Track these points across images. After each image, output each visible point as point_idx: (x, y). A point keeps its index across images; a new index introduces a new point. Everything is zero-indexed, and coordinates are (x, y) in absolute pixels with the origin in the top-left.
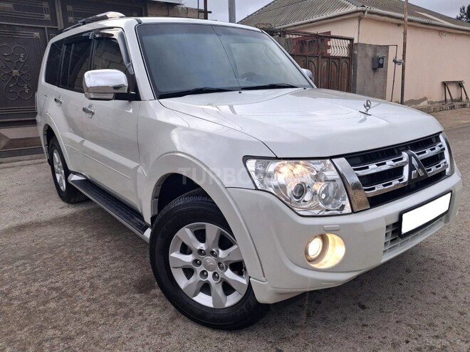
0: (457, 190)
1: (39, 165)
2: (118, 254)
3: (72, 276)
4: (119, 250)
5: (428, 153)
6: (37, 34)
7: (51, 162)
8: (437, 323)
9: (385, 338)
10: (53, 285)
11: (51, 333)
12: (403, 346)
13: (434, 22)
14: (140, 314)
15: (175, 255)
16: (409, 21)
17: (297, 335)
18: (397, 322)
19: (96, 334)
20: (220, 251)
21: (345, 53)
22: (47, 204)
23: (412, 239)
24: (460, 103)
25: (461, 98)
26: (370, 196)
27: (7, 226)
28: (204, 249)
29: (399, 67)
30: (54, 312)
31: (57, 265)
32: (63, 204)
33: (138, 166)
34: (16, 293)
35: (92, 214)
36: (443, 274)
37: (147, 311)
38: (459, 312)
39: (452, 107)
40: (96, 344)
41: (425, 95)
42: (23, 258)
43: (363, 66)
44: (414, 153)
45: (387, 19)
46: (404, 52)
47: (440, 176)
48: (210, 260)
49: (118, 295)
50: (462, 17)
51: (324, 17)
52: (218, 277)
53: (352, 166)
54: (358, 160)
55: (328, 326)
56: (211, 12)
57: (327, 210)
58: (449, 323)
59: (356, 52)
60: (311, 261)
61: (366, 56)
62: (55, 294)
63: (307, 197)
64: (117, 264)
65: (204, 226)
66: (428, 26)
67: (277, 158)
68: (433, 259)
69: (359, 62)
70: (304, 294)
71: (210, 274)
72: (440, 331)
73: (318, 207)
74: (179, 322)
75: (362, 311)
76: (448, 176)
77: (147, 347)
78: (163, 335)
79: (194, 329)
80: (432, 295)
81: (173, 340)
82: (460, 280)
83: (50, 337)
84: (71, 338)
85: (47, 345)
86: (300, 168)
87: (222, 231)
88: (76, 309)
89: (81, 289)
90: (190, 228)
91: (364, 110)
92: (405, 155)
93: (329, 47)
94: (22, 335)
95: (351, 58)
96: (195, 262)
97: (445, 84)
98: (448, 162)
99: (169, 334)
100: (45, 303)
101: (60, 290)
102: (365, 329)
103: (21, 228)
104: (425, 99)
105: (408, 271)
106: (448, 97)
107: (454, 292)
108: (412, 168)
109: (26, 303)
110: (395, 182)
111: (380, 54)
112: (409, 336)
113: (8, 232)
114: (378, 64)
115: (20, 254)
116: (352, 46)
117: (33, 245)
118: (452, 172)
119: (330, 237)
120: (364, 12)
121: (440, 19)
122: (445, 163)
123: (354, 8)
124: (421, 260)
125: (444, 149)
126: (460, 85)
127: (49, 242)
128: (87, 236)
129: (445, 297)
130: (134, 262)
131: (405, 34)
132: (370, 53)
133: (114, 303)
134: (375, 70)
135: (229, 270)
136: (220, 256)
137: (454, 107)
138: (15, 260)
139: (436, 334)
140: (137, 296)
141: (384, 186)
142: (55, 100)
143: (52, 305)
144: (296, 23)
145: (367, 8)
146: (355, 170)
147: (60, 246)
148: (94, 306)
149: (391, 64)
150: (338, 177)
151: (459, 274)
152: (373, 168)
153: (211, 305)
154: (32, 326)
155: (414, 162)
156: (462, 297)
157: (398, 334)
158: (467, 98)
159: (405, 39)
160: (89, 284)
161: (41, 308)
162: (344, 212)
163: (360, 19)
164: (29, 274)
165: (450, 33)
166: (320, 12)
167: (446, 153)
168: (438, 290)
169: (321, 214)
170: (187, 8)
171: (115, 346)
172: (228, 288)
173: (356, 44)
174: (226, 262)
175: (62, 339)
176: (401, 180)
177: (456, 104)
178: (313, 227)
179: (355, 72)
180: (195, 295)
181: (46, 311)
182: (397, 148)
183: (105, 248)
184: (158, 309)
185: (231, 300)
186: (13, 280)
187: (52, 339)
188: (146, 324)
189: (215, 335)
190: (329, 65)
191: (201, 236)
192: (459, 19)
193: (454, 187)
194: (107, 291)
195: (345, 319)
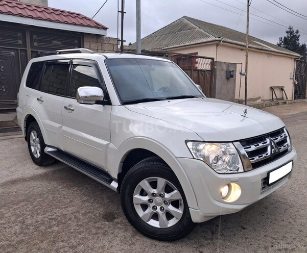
0: (295, 160)
1: (11, 140)
2: (85, 198)
3: (60, 211)
4: (85, 196)
5: (279, 139)
6: (13, 53)
7: (28, 138)
8: (287, 236)
9: (259, 244)
10: (50, 217)
11: (61, 244)
12: (271, 249)
13: (264, 48)
14: (112, 233)
15: (137, 197)
16: (249, 47)
17: (209, 243)
18: (265, 236)
19: (90, 244)
20: (166, 194)
21: (208, 67)
22: (26, 167)
23: (273, 187)
24: (282, 101)
25: (283, 98)
26: (252, 163)
27: (3, 181)
28: (156, 193)
29: (244, 78)
30: (58, 232)
31: (48, 205)
32: (36, 166)
33: (109, 144)
34: (29, 222)
35: (58, 173)
36: (287, 210)
37: (116, 232)
38: (299, 231)
39: (278, 104)
40: (92, 249)
41: (260, 95)
42: (24, 201)
43: (220, 76)
44: (273, 139)
45: (234, 45)
46: (246, 67)
47: (285, 152)
48: (158, 199)
49: (95, 223)
50: (281, 44)
51: (194, 43)
52: (164, 209)
53: (243, 146)
54: (245, 143)
55: (226, 238)
56: (125, 41)
57: (231, 170)
58: (294, 236)
59: (215, 67)
60: (223, 198)
61: (223, 69)
62: (54, 222)
63: (220, 163)
64: (86, 204)
65: (157, 179)
66: (261, 51)
67: (204, 142)
68: (279, 201)
69: (218, 73)
70: (218, 217)
71: (159, 208)
72: (290, 240)
73: (226, 169)
74: (137, 237)
75: (243, 230)
76: (290, 152)
77: (123, 251)
78: (130, 245)
79: (148, 241)
80: (282, 222)
81: (137, 247)
82: (297, 213)
83: (62, 246)
84: (75, 247)
85: (62, 251)
86: (214, 147)
87: (167, 182)
88: (72, 231)
89: (70, 219)
90: (148, 180)
91: (244, 114)
92: (268, 140)
93: (197, 63)
94: (44, 245)
95: (212, 71)
96: (149, 200)
97: (272, 88)
98: (289, 144)
99: (133, 244)
100: (50, 227)
101: (57, 219)
102: (248, 240)
103: (14, 182)
104: (259, 98)
105: (266, 208)
106: (274, 97)
107: (295, 220)
108: (272, 147)
109: (38, 227)
110: (264, 155)
111: (231, 69)
112: (273, 243)
113: (5, 184)
114: (230, 75)
115: (20, 198)
116: (213, 63)
117: (27, 192)
118: (291, 149)
119: (233, 185)
120: (220, 41)
121: (269, 46)
122: (288, 144)
123: (213, 38)
124: (273, 202)
125: (287, 136)
126: (282, 89)
127: (36, 191)
128: (60, 187)
129: (290, 223)
130: (97, 203)
131: (247, 56)
132: (225, 68)
133: (94, 227)
134: (228, 78)
135: (170, 205)
136: (166, 197)
137: (278, 103)
138: (19, 202)
139: (288, 242)
140: (107, 223)
141: (259, 157)
142: (38, 99)
143: (55, 228)
144: (174, 46)
145: (222, 39)
146: (245, 148)
147: (45, 194)
148: (82, 229)
149: (238, 76)
150: (237, 152)
151: (296, 209)
152: (253, 148)
153: (158, 226)
154: (48, 241)
155: (273, 144)
156: (299, 222)
157: (266, 242)
158: (287, 98)
159: (247, 59)
160: (73, 217)
161: (49, 230)
162: (239, 171)
163: (217, 45)
164: (32, 210)
165: (274, 55)
166: (191, 40)
167: (288, 139)
168: (285, 219)
169: (227, 172)
170: (109, 38)
171: (104, 251)
172: (169, 216)
173: (216, 62)
174: (169, 200)
175: (70, 247)
176: (267, 154)
177: (280, 102)
178: (223, 179)
179: (215, 80)
180: (148, 221)
181: (53, 232)
182: (264, 137)
183: (76, 195)
184: (122, 230)
185: (172, 223)
186: (24, 214)
187: (64, 247)
188: (118, 239)
189: (161, 244)
190: (198, 75)
191: (154, 185)
192: (279, 45)
193: (293, 158)
194: (86, 221)
195: (235, 235)
